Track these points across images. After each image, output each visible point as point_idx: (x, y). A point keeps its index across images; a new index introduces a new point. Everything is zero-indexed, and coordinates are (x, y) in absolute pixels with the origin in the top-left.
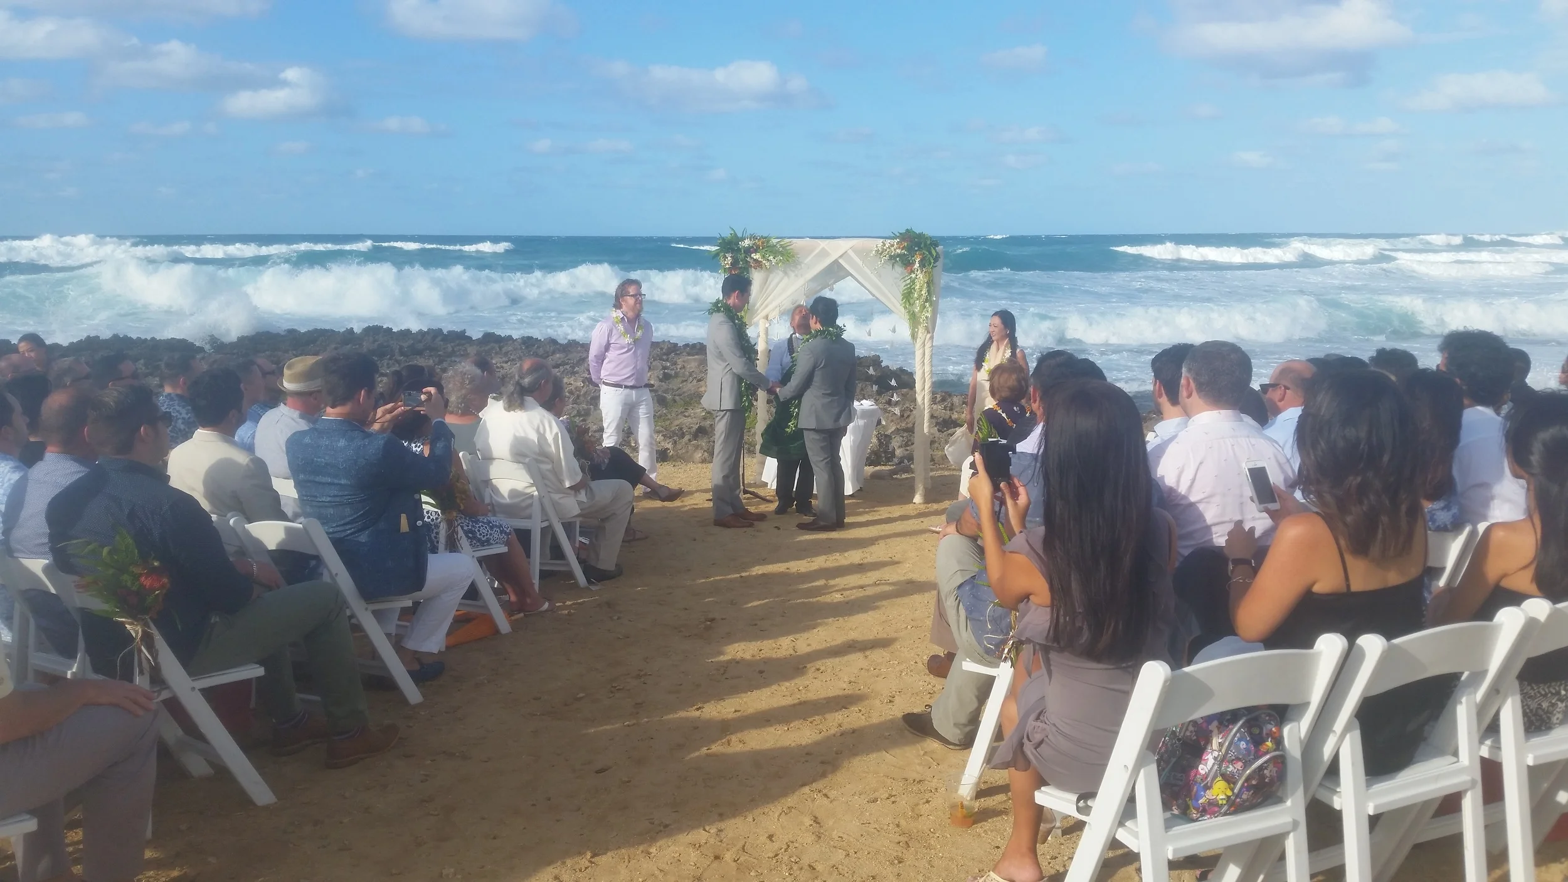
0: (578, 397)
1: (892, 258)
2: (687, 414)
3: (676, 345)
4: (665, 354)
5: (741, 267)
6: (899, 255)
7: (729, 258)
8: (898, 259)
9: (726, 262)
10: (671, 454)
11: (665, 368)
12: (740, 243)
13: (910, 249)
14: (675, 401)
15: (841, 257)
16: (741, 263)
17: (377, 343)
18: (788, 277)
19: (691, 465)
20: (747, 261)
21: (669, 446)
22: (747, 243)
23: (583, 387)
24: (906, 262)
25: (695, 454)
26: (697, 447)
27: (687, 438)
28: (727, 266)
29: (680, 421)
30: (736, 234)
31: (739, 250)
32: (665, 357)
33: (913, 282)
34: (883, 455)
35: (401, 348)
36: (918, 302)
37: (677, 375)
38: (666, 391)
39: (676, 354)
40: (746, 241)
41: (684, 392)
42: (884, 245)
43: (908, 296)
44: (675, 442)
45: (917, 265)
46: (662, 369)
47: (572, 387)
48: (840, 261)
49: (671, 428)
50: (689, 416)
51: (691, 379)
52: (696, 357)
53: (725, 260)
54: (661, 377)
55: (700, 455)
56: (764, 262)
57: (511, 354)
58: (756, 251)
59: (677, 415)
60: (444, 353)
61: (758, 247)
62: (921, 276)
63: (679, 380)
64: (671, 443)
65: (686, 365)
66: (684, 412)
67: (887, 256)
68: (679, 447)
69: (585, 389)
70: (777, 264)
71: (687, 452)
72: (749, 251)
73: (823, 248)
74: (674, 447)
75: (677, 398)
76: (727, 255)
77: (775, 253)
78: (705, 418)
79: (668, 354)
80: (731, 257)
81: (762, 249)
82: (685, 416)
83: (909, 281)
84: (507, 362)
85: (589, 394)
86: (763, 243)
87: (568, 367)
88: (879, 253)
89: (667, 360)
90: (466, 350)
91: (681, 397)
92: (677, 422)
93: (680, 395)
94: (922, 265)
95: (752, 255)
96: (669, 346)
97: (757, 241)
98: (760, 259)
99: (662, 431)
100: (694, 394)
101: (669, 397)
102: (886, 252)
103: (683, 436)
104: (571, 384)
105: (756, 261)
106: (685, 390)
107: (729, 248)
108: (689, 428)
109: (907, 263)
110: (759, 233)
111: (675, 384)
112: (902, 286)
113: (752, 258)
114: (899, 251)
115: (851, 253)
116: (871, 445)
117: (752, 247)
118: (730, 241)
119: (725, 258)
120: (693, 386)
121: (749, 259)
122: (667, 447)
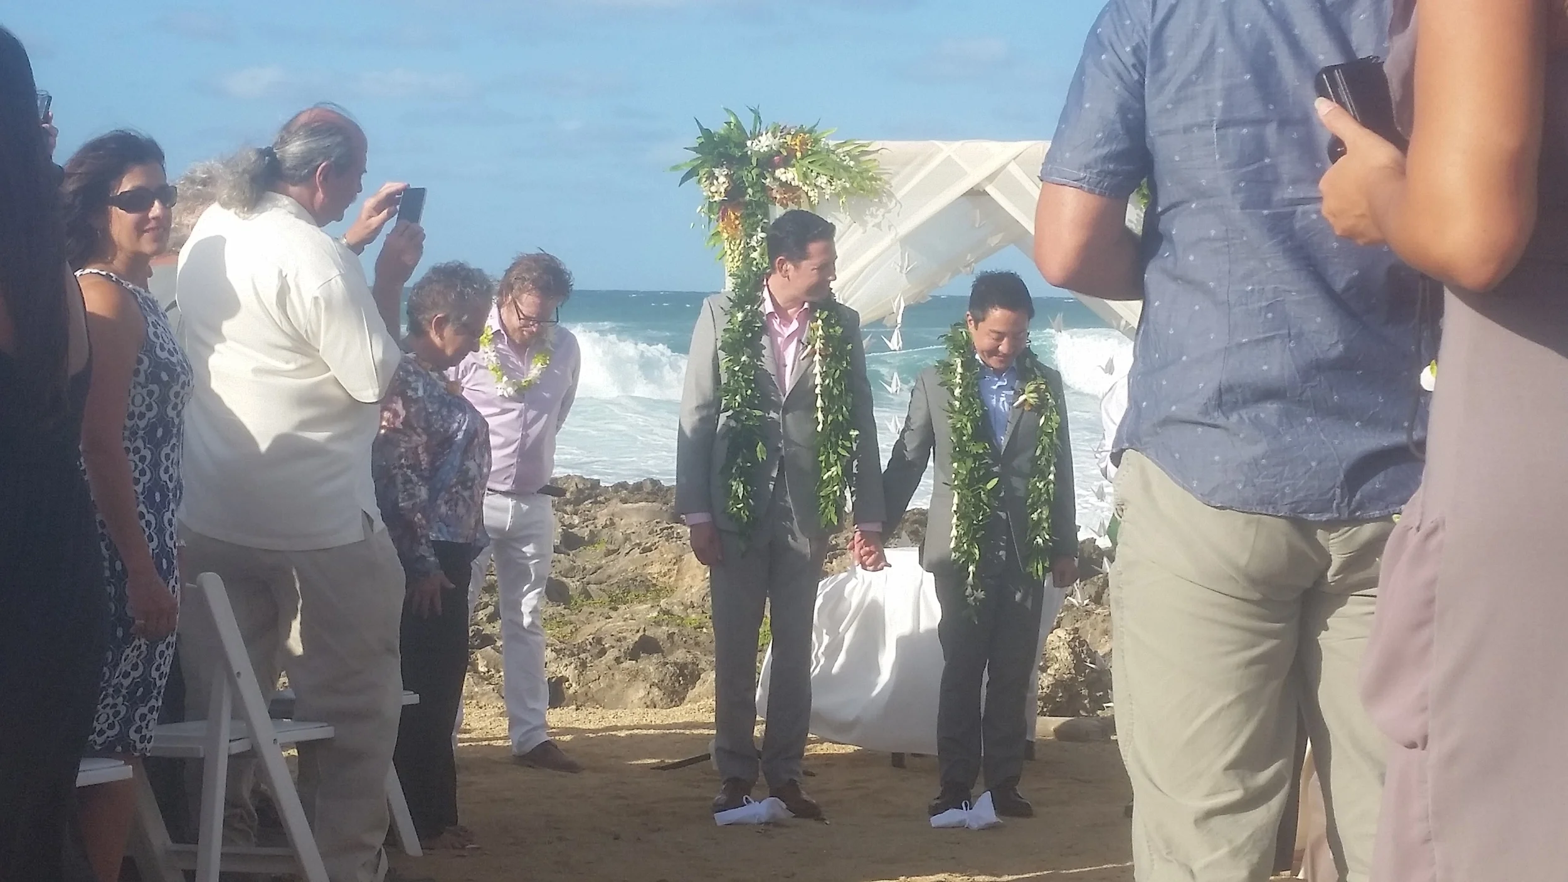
3: (596, 484)
5: (750, 202)
7: (722, 179)
9: (713, 189)
10: (571, 691)
12: (749, 143)
14: (588, 596)
15: (991, 178)
16: (750, 191)
18: (864, 224)
20: (765, 189)
21: (570, 672)
22: (764, 143)
25: (630, 691)
26: (634, 676)
27: (611, 655)
28: (717, 198)
29: (598, 625)
30: (738, 125)
31: (745, 159)
34: (1085, 692)
37: (593, 540)
38: (569, 572)
39: (596, 502)
40: (763, 139)
41: (610, 577)
44: (584, 665)
48: (989, 189)
51: (628, 546)
53: (712, 184)
56: (805, 188)
58: (786, 163)
61: (792, 153)
63: (601, 548)
64: (573, 666)
68: (591, 674)
70: (838, 195)
71: (611, 687)
72: (768, 162)
73: (947, 157)
74: (581, 673)
76: (717, 171)
77: (836, 170)
78: (657, 623)
79: (577, 502)
80: (726, 175)
81: (802, 159)
86: (803, 143)
91: (603, 586)
95: (778, 173)
96: (581, 486)
97: (789, 137)
98: (795, 183)
100: (634, 580)
101: (573, 584)
105: (786, 186)
106: (610, 571)
107: (721, 155)
108: (619, 640)
110: (793, 123)
111: (588, 557)
113: (775, 179)
115: (1013, 168)
116: (1057, 666)
117: (779, 153)
118: (725, 140)
119: (712, 177)
120: (632, 561)
121: (768, 182)
122: (564, 673)
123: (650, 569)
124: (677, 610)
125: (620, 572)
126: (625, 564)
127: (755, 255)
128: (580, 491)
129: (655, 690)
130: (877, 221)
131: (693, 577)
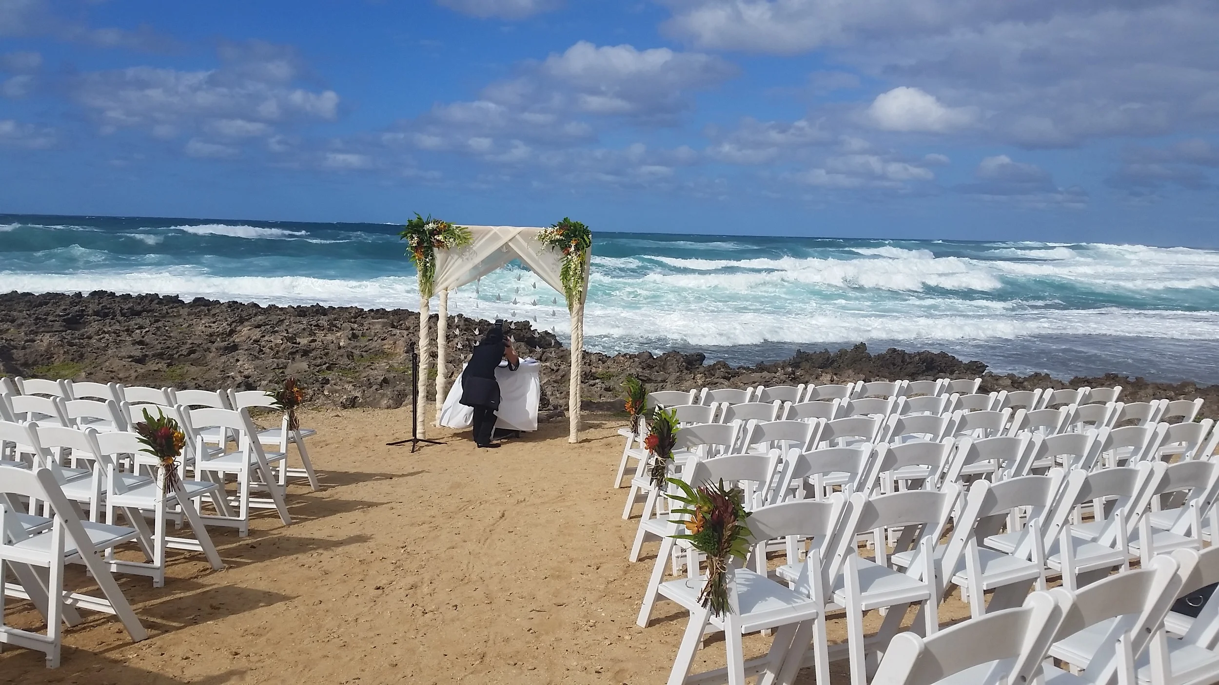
0: (277, 352)
1: (552, 242)
2: (373, 367)
3: (362, 310)
4: (352, 317)
5: (426, 246)
6: (558, 240)
7: (416, 238)
8: (557, 243)
9: (413, 242)
10: (360, 401)
11: (352, 329)
12: (425, 226)
13: (568, 237)
14: (362, 357)
15: (510, 240)
16: (426, 242)
17: (102, 305)
19: (377, 411)
20: (431, 241)
21: (359, 395)
23: (282, 344)
24: (564, 246)
26: (383, 395)
27: (374, 387)
28: (414, 245)
29: (368, 373)
30: (421, 220)
31: (424, 232)
32: (353, 320)
33: (569, 262)
35: (122, 309)
36: (573, 278)
37: (364, 335)
39: (362, 318)
40: (430, 225)
41: (370, 349)
42: (546, 232)
43: (565, 274)
44: (364, 391)
45: (573, 249)
46: (351, 330)
47: (273, 344)
48: (510, 244)
49: (360, 379)
50: (375, 369)
51: (376, 338)
52: (380, 320)
53: (412, 240)
54: (350, 336)
55: (386, 402)
56: (445, 243)
57: (218, 316)
58: (439, 233)
59: (364, 368)
60: (160, 314)
61: (441, 230)
62: (575, 258)
63: (366, 338)
64: (360, 392)
65: (371, 326)
66: (370, 365)
67: (548, 241)
68: (367, 395)
69: (283, 346)
70: (456, 245)
71: (375, 399)
72: (433, 232)
73: (495, 233)
74: (363, 395)
75: (364, 354)
76: (414, 235)
77: (455, 236)
78: (388, 371)
79: (355, 317)
81: (444, 232)
82: (372, 369)
83: (565, 262)
84: (214, 322)
85: (287, 350)
86: (445, 227)
87: (268, 327)
88: (542, 238)
89: (355, 322)
90: (178, 312)
92: (364, 374)
93: (366, 351)
94: (577, 249)
95: (435, 237)
96: (357, 311)
97: (439, 224)
98: (442, 240)
99: (351, 382)
100: (379, 351)
101: (357, 352)
102: (548, 237)
103: (370, 385)
104: (271, 341)
105: (438, 241)
107: (415, 230)
108: (376, 380)
109: (565, 248)
110: (441, 220)
111: (363, 342)
112: (561, 266)
113: (435, 239)
114: (558, 237)
115: (519, 238)
117: (436, 230)
118: (417, 225)
119: (412, 238)
120: (378, 344)
121: (433, 240)
122: (357, 395)
123: (384, 347)
124: (396, 365)
125: (373, 348)
126: (375, 345)
127: (428, 265)
128: (356, 313)
129: (390, 400)
130: (467, 257)
131: (400, 349)
